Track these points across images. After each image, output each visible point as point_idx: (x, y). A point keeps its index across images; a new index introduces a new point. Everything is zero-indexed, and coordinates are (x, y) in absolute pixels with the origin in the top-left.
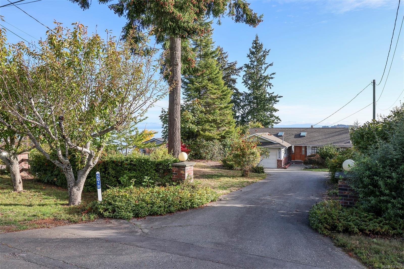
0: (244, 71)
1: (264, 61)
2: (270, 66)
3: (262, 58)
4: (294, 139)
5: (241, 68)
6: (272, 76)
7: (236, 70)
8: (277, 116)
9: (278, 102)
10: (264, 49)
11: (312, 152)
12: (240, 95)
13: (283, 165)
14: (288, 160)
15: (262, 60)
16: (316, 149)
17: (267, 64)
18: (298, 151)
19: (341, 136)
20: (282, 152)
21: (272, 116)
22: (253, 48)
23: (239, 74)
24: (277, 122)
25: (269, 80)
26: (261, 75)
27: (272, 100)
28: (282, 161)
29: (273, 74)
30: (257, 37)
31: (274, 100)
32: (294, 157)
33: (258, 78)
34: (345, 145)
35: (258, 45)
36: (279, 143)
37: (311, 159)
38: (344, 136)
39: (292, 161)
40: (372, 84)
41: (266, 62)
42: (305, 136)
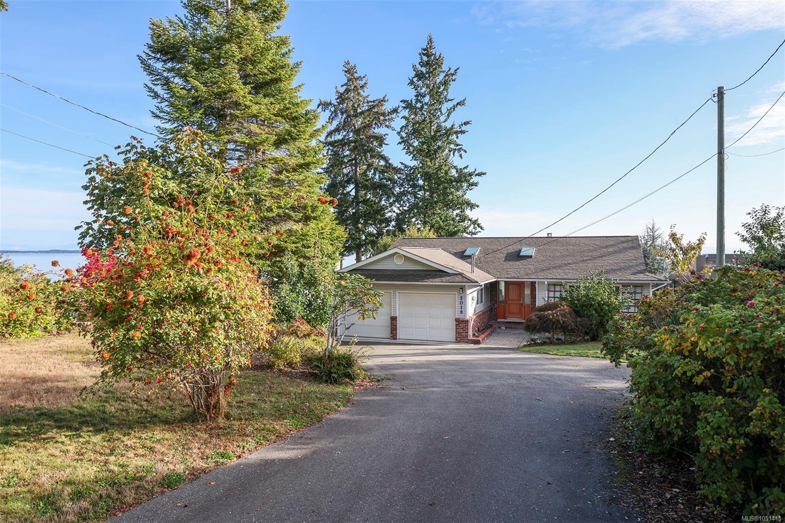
0: (404, 117)
1: (446, 93)
2: (459, 106)
3: (442, 88)
4: (505, 263)
5: (395, 111)
6: (464, 128)
7: (383, 114)
8: (474, 219)
9: (476, 186)
10: (445, 68)
11: (548, 297)
12: (393, 172)
13: (471, 333)
14: (490, 319)
15: (442, 93)
16: (558, 288)
17: (451, 100)
18: (513, 295)
19: (621, 256)
20: (469, 298)
21: (463, 219)
22: (422, 66)
23: (393, 124)
24: (474, 230)
25: (457, 138)
26: (439, 126)
27: (462, 182)
28: (467, 322)
29: (465, 123)
30: (430, 41)
31: (467, 181)
32: (504, 311)
33: (432, 134)
34: (633, 277)
35: (432, 58)
36: (461, 274)
37: (544, 316)
38: (630, 254)
39: (499, 320)
40: (716, 99)
41: (449, 97)
42: (531, 257)
